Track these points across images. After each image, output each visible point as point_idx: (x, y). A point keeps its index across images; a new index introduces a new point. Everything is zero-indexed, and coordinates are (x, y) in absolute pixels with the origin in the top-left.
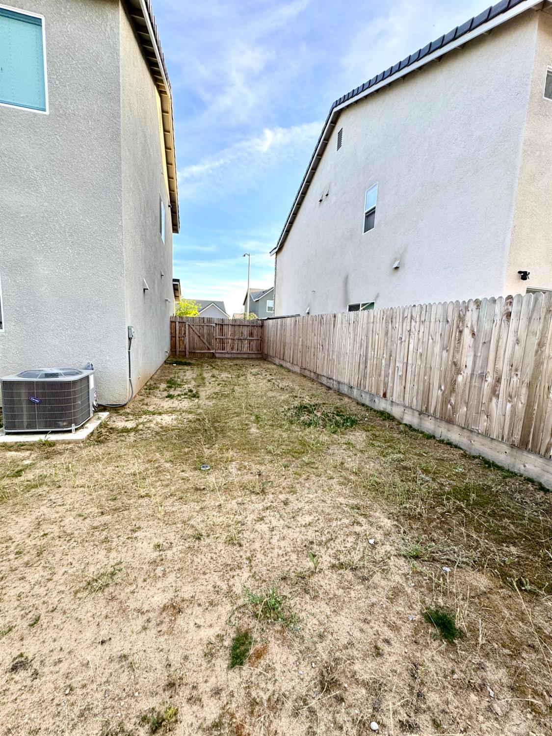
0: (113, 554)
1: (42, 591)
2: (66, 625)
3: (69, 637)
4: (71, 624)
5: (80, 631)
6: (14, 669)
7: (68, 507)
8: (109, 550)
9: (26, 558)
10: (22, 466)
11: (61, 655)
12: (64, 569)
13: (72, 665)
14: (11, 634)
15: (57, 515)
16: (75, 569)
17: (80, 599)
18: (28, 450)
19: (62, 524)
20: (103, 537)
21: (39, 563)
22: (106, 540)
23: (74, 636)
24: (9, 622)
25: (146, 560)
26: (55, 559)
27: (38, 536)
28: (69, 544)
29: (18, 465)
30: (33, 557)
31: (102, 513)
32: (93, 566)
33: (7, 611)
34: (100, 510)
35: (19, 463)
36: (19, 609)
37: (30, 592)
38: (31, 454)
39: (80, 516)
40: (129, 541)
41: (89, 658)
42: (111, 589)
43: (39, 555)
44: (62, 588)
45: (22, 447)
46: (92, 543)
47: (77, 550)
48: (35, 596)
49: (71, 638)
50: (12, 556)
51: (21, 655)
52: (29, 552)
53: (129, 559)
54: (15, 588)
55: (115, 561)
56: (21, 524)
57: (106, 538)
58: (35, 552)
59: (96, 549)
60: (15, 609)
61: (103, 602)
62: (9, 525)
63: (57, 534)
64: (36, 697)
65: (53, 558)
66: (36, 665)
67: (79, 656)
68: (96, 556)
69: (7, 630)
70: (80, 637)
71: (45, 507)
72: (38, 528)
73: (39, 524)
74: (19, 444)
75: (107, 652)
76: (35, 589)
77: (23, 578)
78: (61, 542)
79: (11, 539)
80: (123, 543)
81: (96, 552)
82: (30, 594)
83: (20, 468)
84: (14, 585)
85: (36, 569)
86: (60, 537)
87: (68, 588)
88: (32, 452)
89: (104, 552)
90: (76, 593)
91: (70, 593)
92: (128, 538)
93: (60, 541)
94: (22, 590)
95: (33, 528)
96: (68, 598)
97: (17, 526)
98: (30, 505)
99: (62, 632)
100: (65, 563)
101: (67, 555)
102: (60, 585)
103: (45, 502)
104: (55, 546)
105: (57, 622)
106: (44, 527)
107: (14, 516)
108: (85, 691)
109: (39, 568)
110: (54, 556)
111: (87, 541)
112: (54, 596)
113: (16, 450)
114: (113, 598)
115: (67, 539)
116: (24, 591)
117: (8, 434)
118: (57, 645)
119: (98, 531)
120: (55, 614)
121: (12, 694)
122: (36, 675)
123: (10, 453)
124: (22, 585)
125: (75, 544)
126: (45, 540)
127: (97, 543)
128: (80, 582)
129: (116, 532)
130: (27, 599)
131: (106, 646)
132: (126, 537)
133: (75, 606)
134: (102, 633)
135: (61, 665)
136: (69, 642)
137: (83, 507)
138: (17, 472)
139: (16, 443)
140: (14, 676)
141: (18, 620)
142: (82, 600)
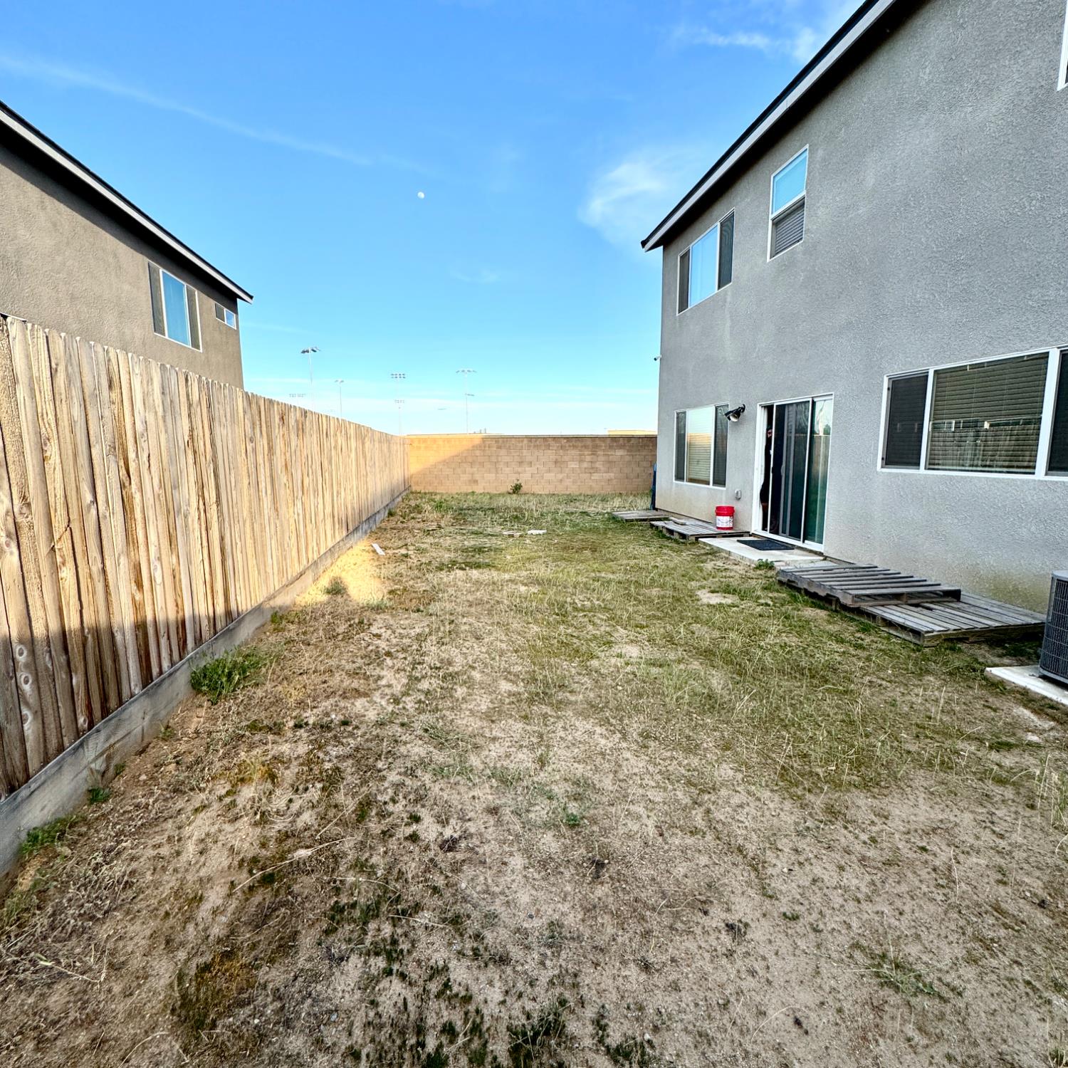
0: (969, 972)
1: (837, 901)
2: (803, 957)
3: (788, 970)
4: (807, 964)
5: (802, 982)
6: (730, 927)
7: (1003, 843)
8: (972, 960)
9: (871, 853)
10: (1020, 739)
11: (761, 973)
12: (886, 909)
13: (753, 993)
14: (767, 901)
15: (971, 840)
16: (897, 923)
17: (851, 957)
18: (1054, 719)
19: (962, 858)
20: (991, 934)
21: (875, 872)
22: (987, 944)
23: (794, 976)
24: (781, 891)
25: (1004, 1047)
26: (894, 887)
27: (914, 843)
28: (934, 889)
29: (1014, 734)
30: (879, 858)
31: (1042, 904)
32: (920, 947)
33: (792, 881)
34: (1045, 895)
35: (1020, 733)
36: (800, 891)
37: (828, 888)
38: (1052, 729)
39: (1000, 870)
40: (1022, 988)
41: (770, 1012)
42: (894, 999)
43: (888, 863)
44: (855, 924)
45: (1050, 711)
46: (962, 923)
47: (932, 908)
48: (825, 898)
49: (788, 973)
50: (864, 837)
51: (746, 925)
52: (882, 849)
53: (979, 1007)
54: (825, 868)
55: (956, 983)
56: (917, 811)
57: (992, 940)
58: (888, 855)
59: (956, 936)
60: (799, 886)
61: (863, 994)
62: (906, 801)
63: (937, 863)
64: (709, 968)
65: (893, 884)
66: (741, 950)
67: (768, 997)
68: (943, 944)
69: (770, 893)
70: (793, 985)
71: (971, 816)
72: (928, 834)
73: (934, 830)
74: (1047, 701)
75: (787, 1037)
76: (835, 892)
77: (842, 868)
78: (928, 877)
79: (886, 818)
80: (1011, 980)
81: (951, 938)
82: (825, 890)
83: (1012, 740)
84: (826, 866)
85: (863, 874)
86: (934, 870)
87: (860, 931)
88: (1059, 727)
89: (960, 952)
90: (856, 946)
91: (853, 938)
92: (1028, 983)
93: (929, 873)
94: (826, 878)
95: (924, 828)
96: (844, 940)
97: (912, 809)
98: (958, 799)
99: (792, 958)
100: (898, 903)
101: (912, 898)
102: (858, 918)
103: (980, 810)
104: (915, 873)
105: (802, 944)
106: (936, 839)
107: (924, 795)
108: (729, 1025)
109: (868, 878)
110: (899, 883)
111: (960, 912)
112: (838, 919)
113: (1034, 711)
114: (878, 1009)
115: (940, 882)
116: (826, 880)
117: (1044, 678)
118: (772, 959)
119: (997, 919)
120: (812, 936)
121: (707, 941)
122: (730, 954)
123: (1021, 709)
124: (832, 873)
125: (941, 897)
126: (914, 855)
127: (969, 930)
128: (878, 942)
129: (1023, 952)
130: (817, 891)
131: (795, 1030)
132: (1027, 978)
133: (835, 955)
134: (813, 1015)
135: (750, 978)
136: (782, 974)
137: (1026, 866)
138: (999, 743)
139: (1044, 698)
140: (723, 932)
141: (787, 898)
142: (851, 960)
